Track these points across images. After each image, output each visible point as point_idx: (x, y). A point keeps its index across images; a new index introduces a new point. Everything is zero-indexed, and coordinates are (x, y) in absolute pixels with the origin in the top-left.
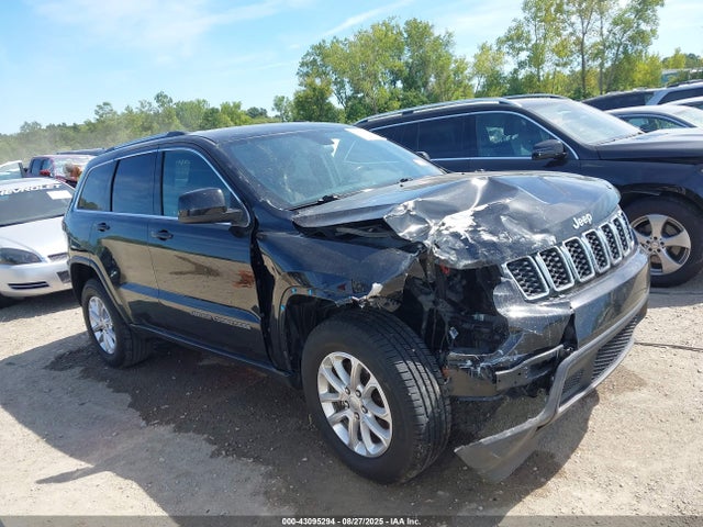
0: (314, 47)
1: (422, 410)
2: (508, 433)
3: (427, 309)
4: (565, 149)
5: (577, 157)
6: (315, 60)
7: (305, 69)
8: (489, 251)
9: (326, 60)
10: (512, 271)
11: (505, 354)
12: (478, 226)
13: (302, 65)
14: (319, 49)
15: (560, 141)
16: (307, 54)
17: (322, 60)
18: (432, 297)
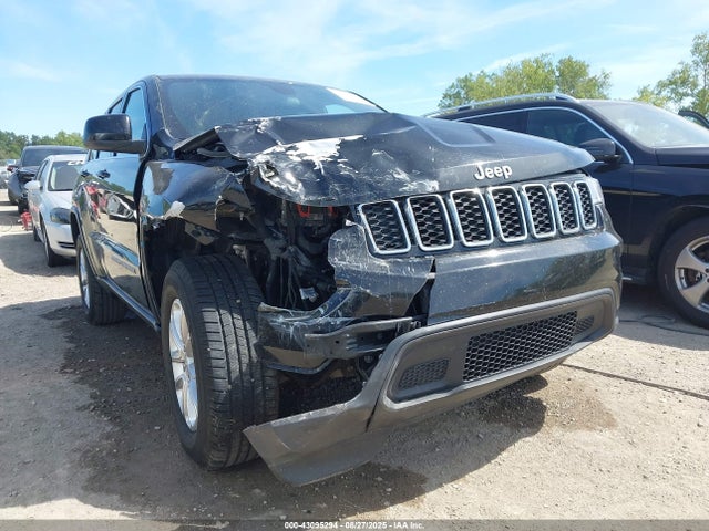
0: (459, 80)
1: (222, 373)
2: (303, 417)
3: (274, 257)
4: (618, 150)
5: (631, 161)
6: (458, 93)
7: (447, 102)
8: (343, 187)
9: (470, 93)
10: (368, 216)
11: (326, 313)
12: (340, 157)
13: (445, 96)
14: (465, 82)
15: (614, 141)
16: (452, 87)
17: (466, 93)
18: (281, 243)
